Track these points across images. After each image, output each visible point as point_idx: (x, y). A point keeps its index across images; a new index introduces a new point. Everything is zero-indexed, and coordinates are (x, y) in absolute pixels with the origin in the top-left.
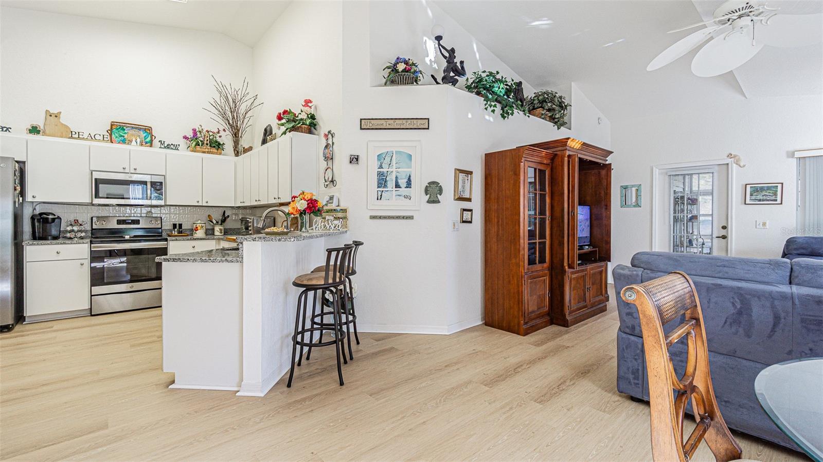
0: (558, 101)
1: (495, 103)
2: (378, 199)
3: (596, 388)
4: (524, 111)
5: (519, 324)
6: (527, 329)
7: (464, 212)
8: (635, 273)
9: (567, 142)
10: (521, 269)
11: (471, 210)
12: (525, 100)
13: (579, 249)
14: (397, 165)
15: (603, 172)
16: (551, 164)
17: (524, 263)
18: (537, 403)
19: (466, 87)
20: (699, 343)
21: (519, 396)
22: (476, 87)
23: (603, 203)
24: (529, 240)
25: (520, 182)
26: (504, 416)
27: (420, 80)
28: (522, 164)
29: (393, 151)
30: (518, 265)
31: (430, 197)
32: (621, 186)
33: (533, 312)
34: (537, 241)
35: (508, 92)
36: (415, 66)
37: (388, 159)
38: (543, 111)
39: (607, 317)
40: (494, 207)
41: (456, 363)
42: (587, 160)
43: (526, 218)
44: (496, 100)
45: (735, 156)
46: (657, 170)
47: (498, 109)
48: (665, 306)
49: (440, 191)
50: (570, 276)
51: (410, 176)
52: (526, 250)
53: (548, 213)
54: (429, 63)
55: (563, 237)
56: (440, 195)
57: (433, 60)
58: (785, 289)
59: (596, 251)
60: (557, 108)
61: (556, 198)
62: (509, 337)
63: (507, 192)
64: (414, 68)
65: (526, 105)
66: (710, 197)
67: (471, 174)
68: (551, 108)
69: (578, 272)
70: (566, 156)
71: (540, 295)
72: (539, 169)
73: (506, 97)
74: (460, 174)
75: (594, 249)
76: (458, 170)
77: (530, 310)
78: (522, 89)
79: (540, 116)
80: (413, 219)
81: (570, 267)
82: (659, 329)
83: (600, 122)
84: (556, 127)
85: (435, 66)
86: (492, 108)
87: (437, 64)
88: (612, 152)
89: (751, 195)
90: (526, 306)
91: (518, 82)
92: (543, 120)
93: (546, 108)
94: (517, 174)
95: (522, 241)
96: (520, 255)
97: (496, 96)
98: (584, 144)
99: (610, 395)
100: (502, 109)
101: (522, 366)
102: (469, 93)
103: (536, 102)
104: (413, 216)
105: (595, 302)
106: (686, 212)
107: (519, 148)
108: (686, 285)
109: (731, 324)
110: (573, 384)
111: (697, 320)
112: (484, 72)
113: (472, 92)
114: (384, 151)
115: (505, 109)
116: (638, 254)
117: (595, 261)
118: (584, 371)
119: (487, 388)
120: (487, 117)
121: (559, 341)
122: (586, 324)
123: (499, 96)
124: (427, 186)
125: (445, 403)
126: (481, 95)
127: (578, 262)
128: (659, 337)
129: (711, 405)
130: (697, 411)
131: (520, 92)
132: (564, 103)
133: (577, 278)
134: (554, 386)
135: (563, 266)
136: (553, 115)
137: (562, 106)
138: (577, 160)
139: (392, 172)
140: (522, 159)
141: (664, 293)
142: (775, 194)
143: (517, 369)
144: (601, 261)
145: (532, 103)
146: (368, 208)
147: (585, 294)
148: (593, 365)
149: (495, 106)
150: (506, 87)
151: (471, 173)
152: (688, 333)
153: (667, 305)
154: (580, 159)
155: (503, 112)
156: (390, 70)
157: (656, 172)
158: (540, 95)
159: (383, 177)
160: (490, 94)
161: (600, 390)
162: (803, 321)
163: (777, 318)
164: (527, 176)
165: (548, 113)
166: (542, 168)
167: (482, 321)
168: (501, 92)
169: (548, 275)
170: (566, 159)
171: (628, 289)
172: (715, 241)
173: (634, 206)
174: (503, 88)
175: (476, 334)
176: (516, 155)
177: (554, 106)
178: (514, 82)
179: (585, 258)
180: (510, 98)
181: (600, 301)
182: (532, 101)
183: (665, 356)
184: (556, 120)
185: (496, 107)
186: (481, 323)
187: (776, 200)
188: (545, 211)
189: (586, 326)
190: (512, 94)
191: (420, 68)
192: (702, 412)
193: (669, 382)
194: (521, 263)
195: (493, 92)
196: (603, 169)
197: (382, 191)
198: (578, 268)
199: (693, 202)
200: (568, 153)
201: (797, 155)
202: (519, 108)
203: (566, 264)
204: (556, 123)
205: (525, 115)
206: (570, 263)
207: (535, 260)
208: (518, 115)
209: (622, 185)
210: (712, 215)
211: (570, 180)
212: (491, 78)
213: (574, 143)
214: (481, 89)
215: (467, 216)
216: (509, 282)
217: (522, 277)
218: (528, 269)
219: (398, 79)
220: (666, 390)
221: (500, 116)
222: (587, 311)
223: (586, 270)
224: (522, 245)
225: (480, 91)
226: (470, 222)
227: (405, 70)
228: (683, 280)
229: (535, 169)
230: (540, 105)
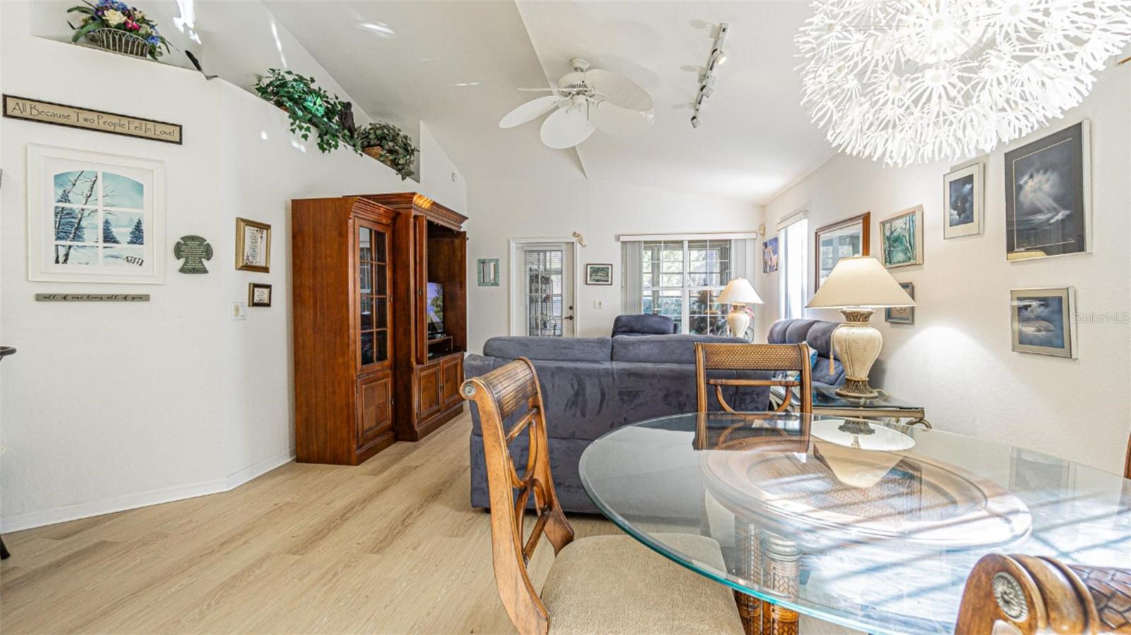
0: (402, 141)
1: (309, 125)
2: (57, 262)
3: (448, 510)
4: (354, 146)
5: (349, 451)
6: (362, 455)
7: (256, 289)
8: (487, 362)
9: (413, 198)
10: (352, 371)
11: (269, 287)
12: (356, 130)
13: (430, 339)
14: (108, 200)
15: (457, 242)
16: (391, 225)
17: (356, 363)
18: (374, 553)
19: (257, 89)
20: (540, 433)
21: (347, 553)
22: (276, 94)
23: (458, 280)
24: (362, 329)
25: (347, 247)
26: (325, 589)
27: (161, 54)
28: (350, 221)
29: (96, 173)
30: (347, 367)
31: (186, 262)
32: (479, 260)
33: (370, 429)
34: (375, 330)
35: (330, 113)
36: (148, 24)
37: (83, 187)
38: (382, 150)
39: (463, 419)
40: (308, 281)
41: (241, 535)
42: (438, 224)
43: (358, 299)
44: (310, 121)
45: (578, 236)
46: (514, 244)
47: (314, 134)
48: (505, 398)
49: (208, 253)
50: (419, 373)
51: (139, 223)
52: (359, 345)
53: (388, 291)
54: (182, 29)
55: (410, 324)
56: (208, 259)
57: (191, 25)
58: (607, 365)
59: (450, 339)
60: (401, 151)
61: (400, 273)
62: (336, 470)
63: (329, 260)
64: (145, 29)
65: (357, 138)
66: (560, 277)
67: (267, 229)
68: (392, 149)
69: (429, 367)
70: (412, 216)
71: (380, 404)
72: (375, 231)
73: (325, 120)
74: (247, 228)
75: (448, 338)
76: (243, 220)
77: (366, 426)
78: (352, 114)
79: (379, 157)
80: (148, 300)
81: (419, 362)
82: (498, 425)
83: (455, 179)
84: (400, 176)
85: (196, 37)
86: (303, 132)
87: (198, 34)
88: (467, 218)
89: (591, 276)
90: (360, 421)
91: (346, 102)
92: (382, 164)
93: (387, 147)
94: (343, 234)
95: (351, 331)
96: (351, 353)
97: (310, 116)
98: (434, 204)
99: (463, 514)
100: (320, 136)
101: (353, 508)
102: (261, 100)
103: (372, 136)
104: (148, 296)
105: (449, 404)
106: (540, 292)
107: (346, 198)
108: (528, 371)
109: (571, 406)
110: (421, 514)
111: (538, 408)
112: (289, 73)
113: (269, 100)
114: (77, 169)
115: (326, 138)
116: (489, 341)
117: (450, 352)
118: (435, 494)
119: (297, 557)
120: (295, 144)
121: (405, 462)
122: (440, 432)
123: (315, 116)
124: (178, 243)
125: (218, 606)
126: (283, 107)
127: (428, 355)
128: (498, 434)
129: (550, 495)
130: (538, 504)
131: (349, 119)
132: (410, 146)
133: (428, 376)
134: (397, 524)
135: (409, 363)
136: (395, 159)
137: (408, 150)
138: (425, 223)
139: (96, 211)
140: (349, 214)
141: (506, 383)
142: (607, 275)
143: (344, 516)
144: (456, 352)
145: (367, 137)
146: (30, 279)
147: (437, 395)
148: (446, 482)
149: (308, 129)
150: (326, 104)
151: (268, 227)
152: (530, 424)
153: (507, 397)
154: (430, 223)
155: (322, 141)
156: (85, 16)
157: (513, 245)
158: (377, 129)
159: (72, 220)
160: (300, 109)
161: (452, 512)
162: (620, 394)
163: (603, 394)
164: (359, 240)
165: (388, 154)
166: (380, 229)
167: (291, 456)
168: (318, 110)
169: (390, 375)
170: (412, 220)
171: (467, 383)
172: (565, 321)
173: (493, 285)
174: (320, 106)
175: (280, 478)
176: (341, 207)
177: (397, 148)
178: (339, 100)
179: (438, 350)
180: (332, 123)
181: (455, 400)
182: (367, 134)
183: (504, 454)
184: (400, 167)
185: (310, 131)
186: (290, 460)
187: (607, 281)
188: (385, 289)
189: (439, 435)
190: (337, 118)
191: (160, 31)
192: (542, 506)
193: (508, 483)
194: (352, 363)
195: (305, 107)
196: (457, 238)
197: (70, 247)
198: (428, 363)
199: (546, 280)
200: (414, 213)
201: (623, 239)
202: (346, 140)
203: (413, 360)
204: (399, 171)
205: (357, 152)
206: (418, 356)
207: (372, 357)
208: (344, 151)
209: (480, 258)
210: (561, 295)
211: (416, 249)
212: (302, 85)
213: (422, 201)
214: (285, 99)
215: (261, 295)
216: (334, 392)
217: (353, 383)
218: (362, 370)
219: (107, 37)
220: (505, 492)
221: (318, 147)
222: (441, 416)
223: (439, 364)
224: (352, 337)
225: (283, 102)
226: (268, 305)
227: (123, 26)
228: (525, 366)
229: (371, 230)
230: (378, 142)
